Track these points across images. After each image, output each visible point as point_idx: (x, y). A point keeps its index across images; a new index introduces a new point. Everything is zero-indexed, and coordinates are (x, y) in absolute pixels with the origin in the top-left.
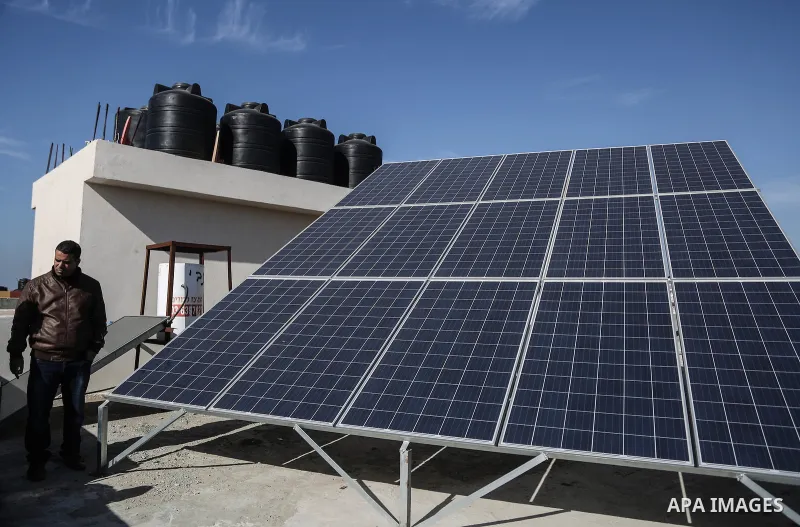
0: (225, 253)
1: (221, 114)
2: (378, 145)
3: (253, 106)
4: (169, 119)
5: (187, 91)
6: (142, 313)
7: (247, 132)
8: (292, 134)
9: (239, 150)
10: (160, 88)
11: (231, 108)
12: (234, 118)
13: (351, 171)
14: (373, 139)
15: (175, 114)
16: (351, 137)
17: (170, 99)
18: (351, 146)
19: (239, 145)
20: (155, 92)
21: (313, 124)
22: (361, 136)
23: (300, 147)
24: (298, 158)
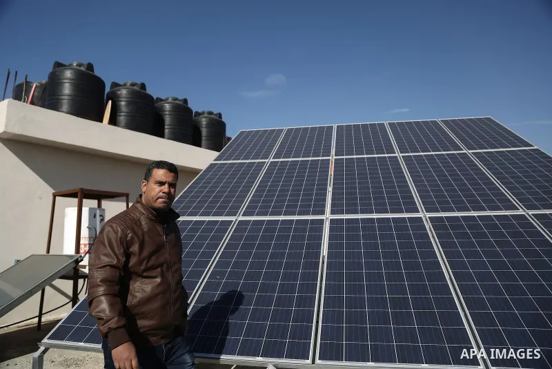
0: (125, 198)
1: (107, 89)
2: (223, 120)
3: (133, 85)
4: (67, 89)
5: (82, 68)
6: (48, 252)
7: (129, 104)
8: (162, 109)
9: (122, 118)
10: (58, 65)
11: (115, 85)
12: (119, 92)
13: (203, 138)
14: (220, 115)
15: (71, 85)
16: (203, 113)
17: (68, 74)
18: (204, 120)
19: (123, 114)
20: (54, 67)
21: (177, 102)
22: (210, 113)
23: (168, 120)
24: (166, 127)
